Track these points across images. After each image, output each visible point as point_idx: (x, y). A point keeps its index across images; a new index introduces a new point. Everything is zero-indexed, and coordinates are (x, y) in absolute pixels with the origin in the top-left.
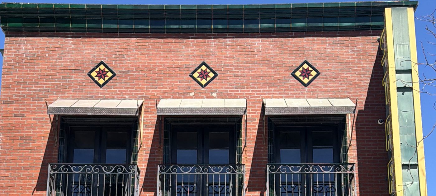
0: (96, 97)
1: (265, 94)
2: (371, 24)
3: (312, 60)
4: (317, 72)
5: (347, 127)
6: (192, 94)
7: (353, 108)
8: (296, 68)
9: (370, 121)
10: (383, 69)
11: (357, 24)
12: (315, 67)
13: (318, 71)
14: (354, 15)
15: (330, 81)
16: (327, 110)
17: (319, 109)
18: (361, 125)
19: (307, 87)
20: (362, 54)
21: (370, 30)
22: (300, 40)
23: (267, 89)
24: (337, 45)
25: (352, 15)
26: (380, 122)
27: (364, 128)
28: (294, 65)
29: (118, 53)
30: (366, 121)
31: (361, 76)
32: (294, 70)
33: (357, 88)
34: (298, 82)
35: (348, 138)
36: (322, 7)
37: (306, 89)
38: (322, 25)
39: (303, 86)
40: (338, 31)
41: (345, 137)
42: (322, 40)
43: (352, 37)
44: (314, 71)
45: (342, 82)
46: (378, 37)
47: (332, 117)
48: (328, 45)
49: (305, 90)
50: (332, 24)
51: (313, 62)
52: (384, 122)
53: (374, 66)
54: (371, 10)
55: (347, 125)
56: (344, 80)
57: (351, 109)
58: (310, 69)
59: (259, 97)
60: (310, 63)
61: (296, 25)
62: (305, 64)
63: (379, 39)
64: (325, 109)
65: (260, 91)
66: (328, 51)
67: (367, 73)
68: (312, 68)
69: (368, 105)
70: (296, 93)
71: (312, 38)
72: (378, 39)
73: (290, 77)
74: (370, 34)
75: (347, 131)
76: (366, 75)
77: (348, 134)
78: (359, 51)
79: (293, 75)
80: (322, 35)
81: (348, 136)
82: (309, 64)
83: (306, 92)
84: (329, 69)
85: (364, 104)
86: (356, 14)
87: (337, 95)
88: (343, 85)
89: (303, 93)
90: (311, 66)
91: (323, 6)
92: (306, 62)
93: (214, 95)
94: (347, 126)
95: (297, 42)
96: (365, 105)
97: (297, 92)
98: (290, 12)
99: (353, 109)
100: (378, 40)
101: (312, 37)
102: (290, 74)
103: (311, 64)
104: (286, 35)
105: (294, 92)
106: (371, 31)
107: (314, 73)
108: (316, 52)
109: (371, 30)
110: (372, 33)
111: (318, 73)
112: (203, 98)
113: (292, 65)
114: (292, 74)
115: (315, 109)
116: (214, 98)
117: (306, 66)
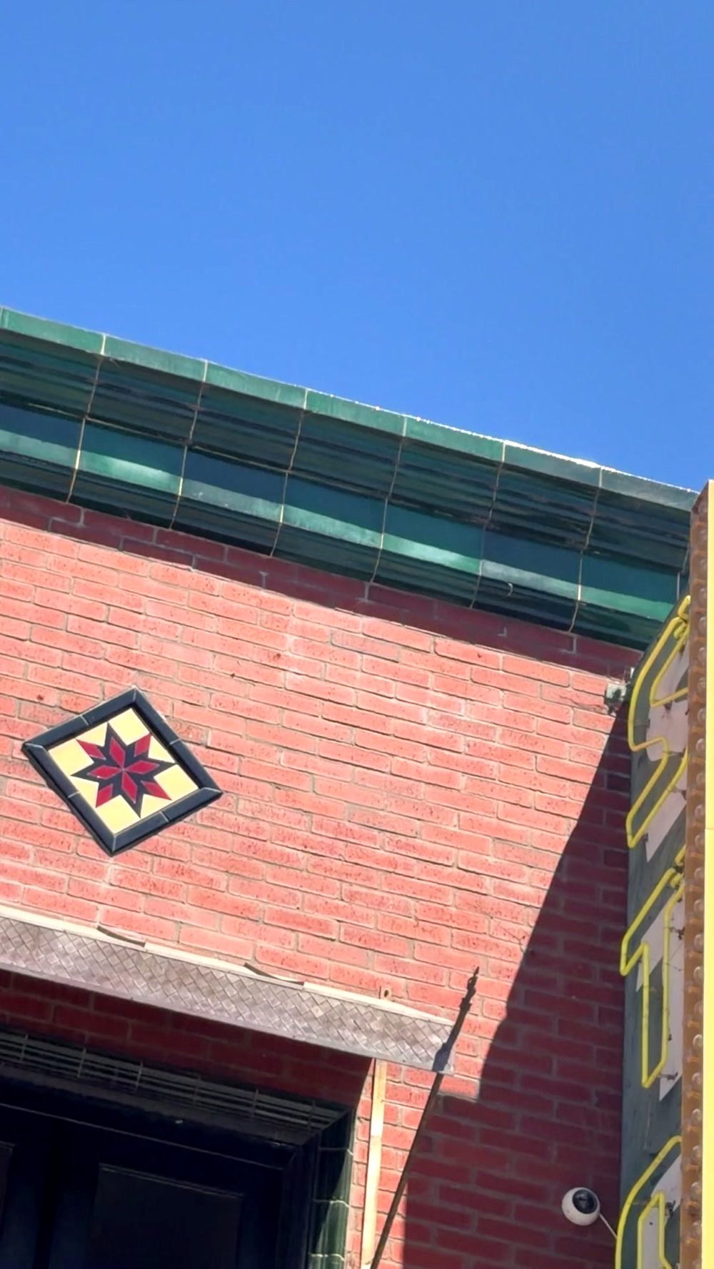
2: (580, 593)
3: (178, 704)
4: (200, 784)
5: (354, 1190)
7: (435, 1032)
8: (60, 719)
9: (511, 1187)
10: (623, 880)
11: (492, 569)
12: (190, 747)
13: (205, 774)
14: (482, 513)
15: (281, 862)
16: (255, 1003)
17: (203, 984)
18: (446, 1193)
19: (118, 856)
20: (503, 757)
21: (565, 627)
22: (120, 562)
24: (352, 661)
25: (469, 510)
26: (576, 1202)
27: (462, 1220)
28: (52, 698)
30: (486, 1181)
31: (480, 885)
32: (46, 730)
33: (450, 951)
34: (65, 807)
35: (351, 1263)
36: (298, 410)
37: (112, 866)
38: (277, 513)
39: (92, 842)
40: (372, 583)
41: (331, 1249)
42: (261, 603)
43: (450, 641)
44: (177, 770)
45: (355, 888)
46: (613, 685)
47: (257, 1096)
48: (296, 644)
49: (99, 873)
50: (338, 523)
51: (183, 713)
52: (601, 1211)
53: (570, 848)
54: (593, 513)
55: (356, 1170)
56: (369, 878)
57: (420, 1037)
58: (157, 751)
60: (159, 713)
61: (105, 465)
62: (130, 713)
63: (618, 693)
64: (246, 995)
66: (288, 678)
67: (521, 875)
68: (172, 751)
69: (507, 1076)
70: (38, 879)
71: (195, 572)
72: (610, 695)
73: (12, 762)
74: (564, 651)
75: (352, 1212)
76: (516, 887)
77: (350, 1233)
78: (483, 731)
79: (37, 756)
80: (264, 574)
81: (348, 1247)
82: (156, 723)
83: (103, 886)
84: (278, 786)
85: (480, 1061)
86: (495, 511)
87: (313, 958)
88: (359, 908)
89: (82, 887)
90: (165, 735)
91: (305, 407)
92: (135, 703)
94: (354, 1180)
95: (96, 569)
96: (487, 1072)
97: (40, 870)
98: (83, 380)
99: (438, 1041)
100: (607, 701)
101: (202, 566)
102: (19, 744)
103: (171, 725)
104: (33, 507)
105: (21, 865)
106: (575, 636)
107: (176, 784)
108: (211, 662)
109: (576, 630)
110: (574, 651)
111: (206, 794)
113: (40, 698)
114: (26, 750)
115: (173, 976)
117: (129, 727)
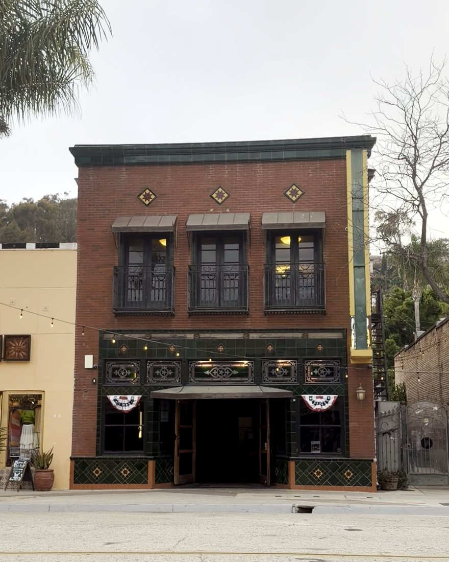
0: (144, 214)
1: (264, 209)
6: (212, 210)
23: (266, 205)
29: (158, 181)
49: (293, 206)
59: (260, 212)
65: (261, 207)
73: (282, 196)
92: (294, 184)
93: (228, 210)
112: (220, 213)
116: (228, 212)
